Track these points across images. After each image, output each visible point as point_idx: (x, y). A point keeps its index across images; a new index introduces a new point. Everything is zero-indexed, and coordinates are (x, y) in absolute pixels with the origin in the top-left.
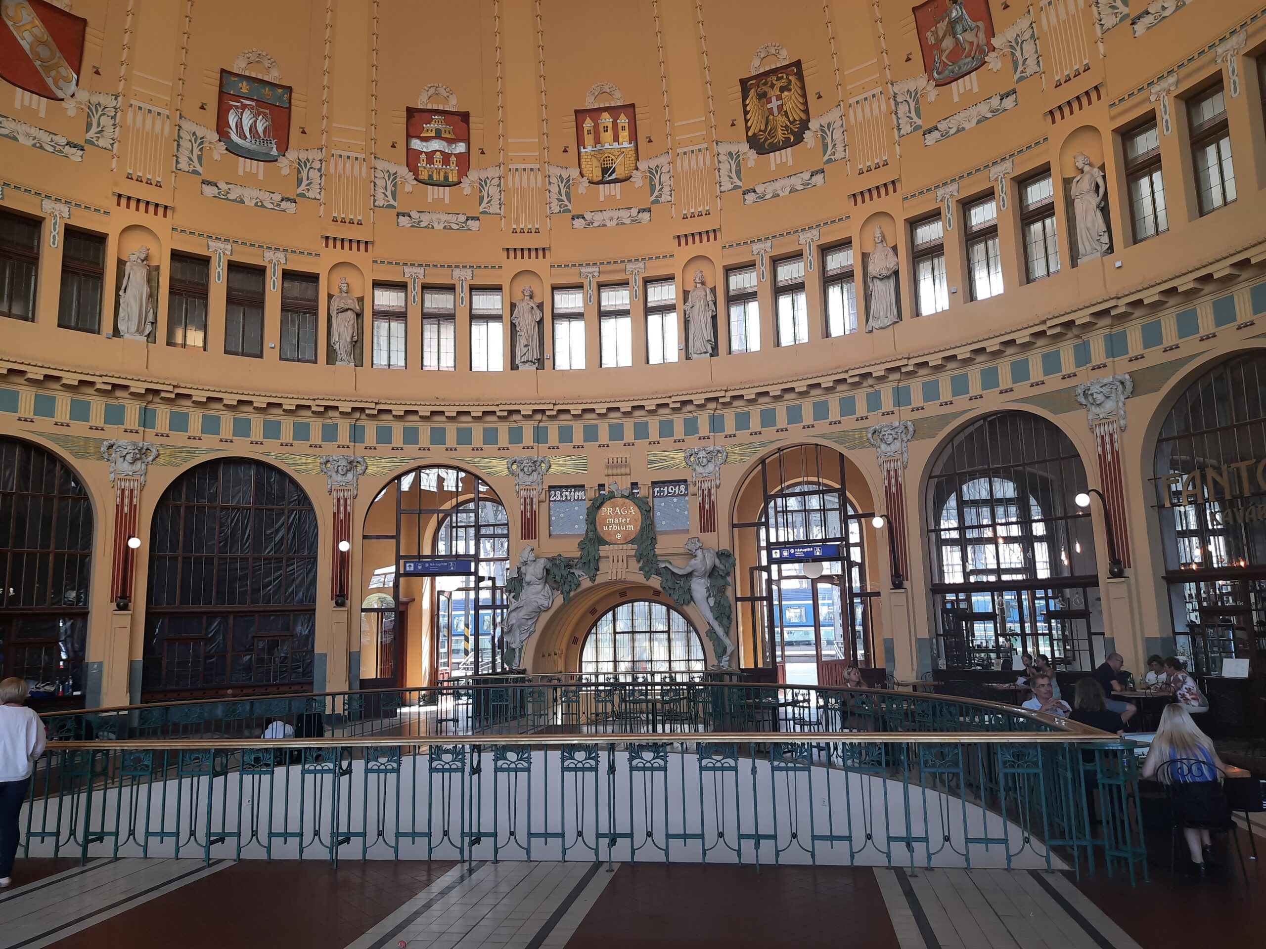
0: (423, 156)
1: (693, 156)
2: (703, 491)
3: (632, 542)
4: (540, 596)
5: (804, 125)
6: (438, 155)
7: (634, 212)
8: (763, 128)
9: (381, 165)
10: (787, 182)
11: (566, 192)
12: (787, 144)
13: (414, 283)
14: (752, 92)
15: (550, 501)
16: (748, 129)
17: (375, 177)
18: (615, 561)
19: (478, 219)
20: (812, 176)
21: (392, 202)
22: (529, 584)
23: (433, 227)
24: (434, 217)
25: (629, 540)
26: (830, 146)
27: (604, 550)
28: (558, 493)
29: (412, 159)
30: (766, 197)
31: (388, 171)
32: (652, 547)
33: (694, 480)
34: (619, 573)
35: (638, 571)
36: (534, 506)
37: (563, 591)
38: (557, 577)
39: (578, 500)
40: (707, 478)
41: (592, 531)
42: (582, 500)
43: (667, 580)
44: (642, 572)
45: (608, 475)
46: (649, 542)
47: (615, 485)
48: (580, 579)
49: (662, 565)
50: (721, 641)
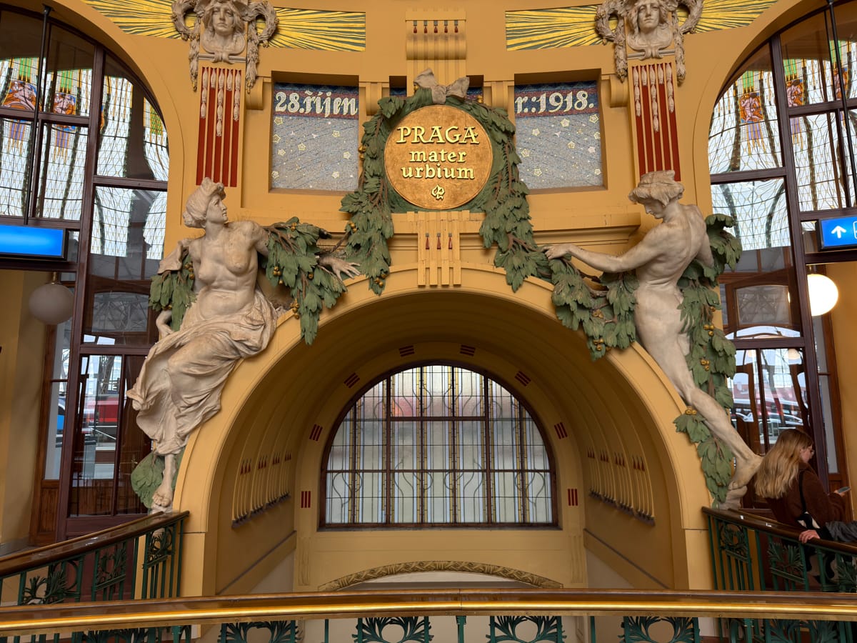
2: (645, 89)
3: (470, 205)
4: (237, 317)
15: (274, 114)
18: (433, 244)
22: (208, 284)
25: (462, 200)
27: (402, 222)
28: (294, 97)
32: (519, 214)
33: (621, 65)
34: (445, 271)
35: (490, 268)
36: (235, 111)
37: (302, 309)
38: (285, 274)
39: (340, 116)
40: (655, 61)
41: (374, 175)
42: (349, 117)
43: (571, 287)
44: (501, 270)
45: (414, 57)
46: (517, 202)
47: (431, 79)
48: (347, 282)
49: (557, 250)
50: (724, 443)
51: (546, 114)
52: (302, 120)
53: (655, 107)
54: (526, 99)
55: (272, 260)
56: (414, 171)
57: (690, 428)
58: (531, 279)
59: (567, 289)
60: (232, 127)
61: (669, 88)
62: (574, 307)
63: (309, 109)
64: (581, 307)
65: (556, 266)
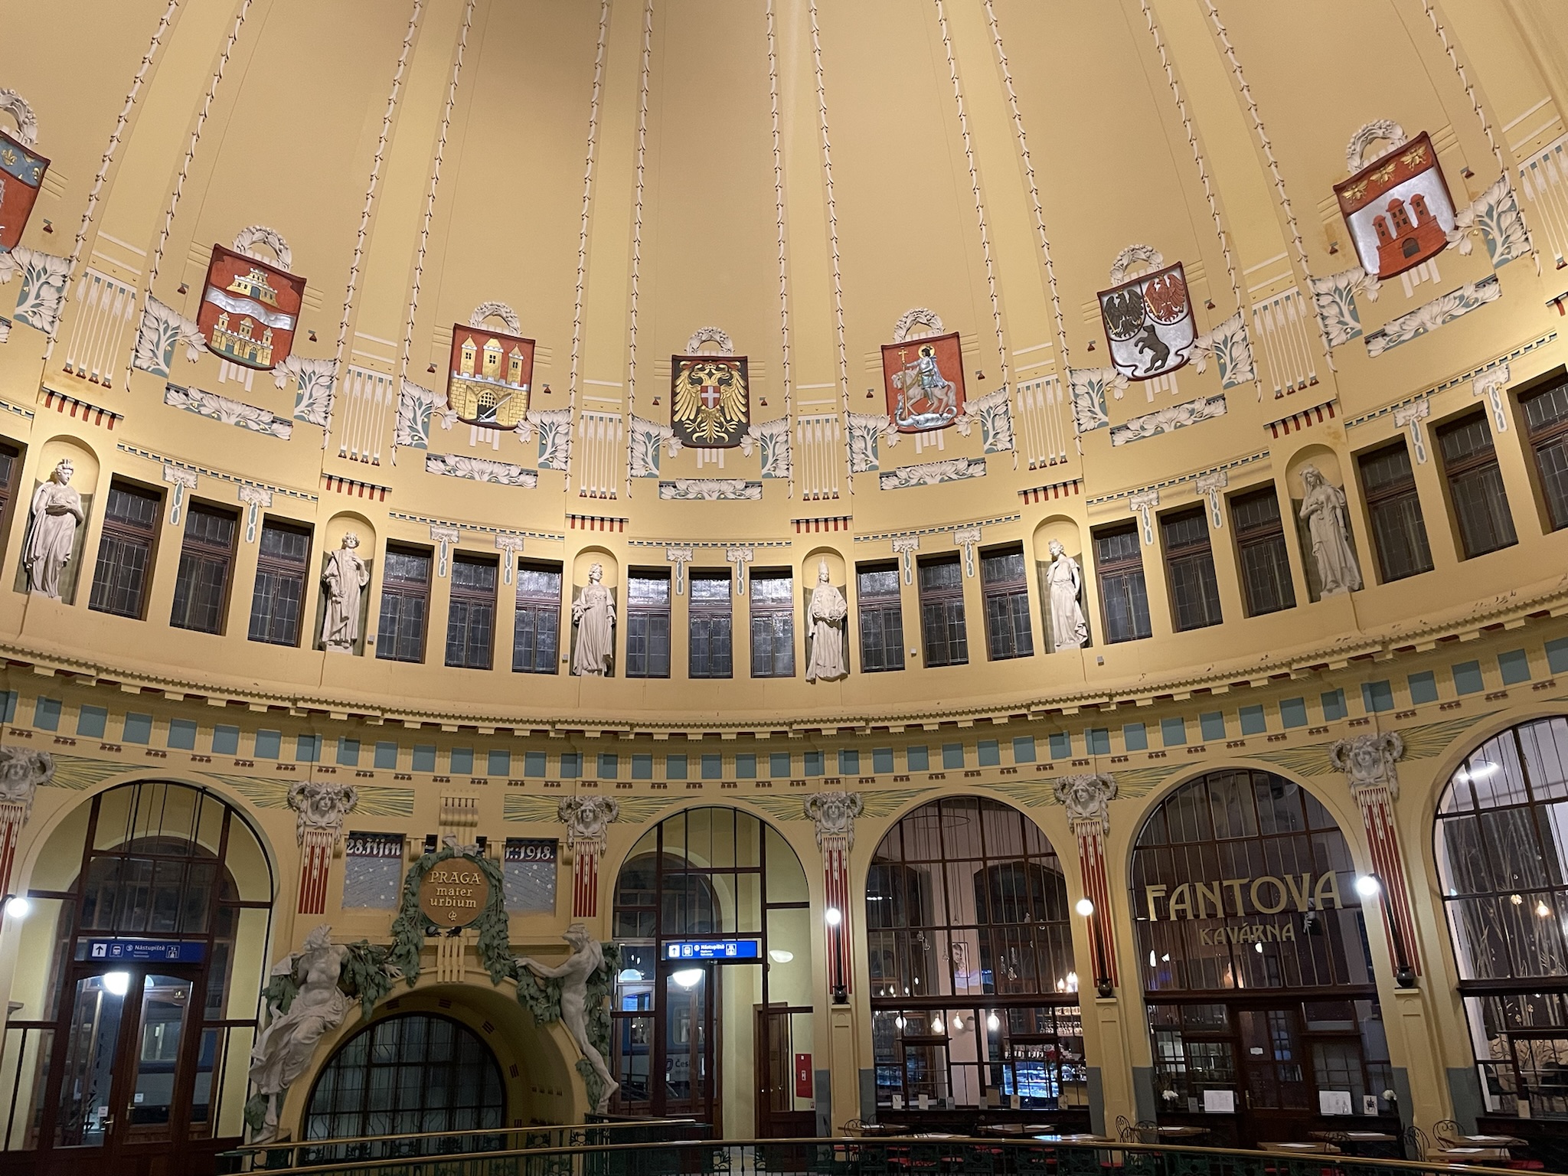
0: (224, 317)
1: (601, 425)
2: (582, 857)
4: (326, 1006)
5: (743, 429)
6: (247, 322)
7: (515, 471)
8: (692, 417)
9: (155, 310)
10: (715, 486)
11: (424, 423)
12: (718, 444)
13: (179, 491)
14: (685, 373)
16: (674, 413)
17: (144, 324)
19: (290, 424)
20: (746, 487)
21: (163, 367)
22: (311, 985)
23: (219, 418)
24: (224, 405)
25: (468, 921)
26: (771, 460)
28: (360, 843)
29: (206, 317)
30: (689, 496)
31: (166, 322)
32: (502, 935)
33: (570, 841)
34: (455, 972)
35: (482, 971)
36: (326, 861)
37: (366, 999)
38: (358, 977)
39: (389, 856)
40: (588, 840)
41: (414, 906)
42: (395, 856)
43: (528, 985)
44: (489, 973)
45: (445, 824)
46: (501, 926)
47: (454, 839)
48: (394, 980)
49: (521, 962)
50: (600, 1076)
51: (524, 860)
52: (364, 859)
53: (587, 868)
54: (512, 849)
55: (350, 967)
56: (438, 902)
57: (583, 1067)
58: (507, 978)
59: (526, 987)
60: (324, 872)
61: (596, 857)
62: (528, 998)
63: (368, 850)
64: (532, 998)
65: (520, 971)
